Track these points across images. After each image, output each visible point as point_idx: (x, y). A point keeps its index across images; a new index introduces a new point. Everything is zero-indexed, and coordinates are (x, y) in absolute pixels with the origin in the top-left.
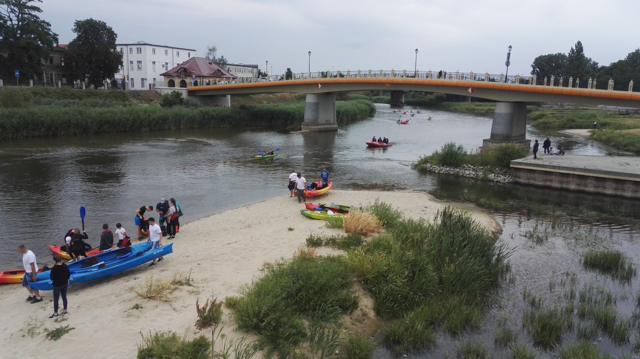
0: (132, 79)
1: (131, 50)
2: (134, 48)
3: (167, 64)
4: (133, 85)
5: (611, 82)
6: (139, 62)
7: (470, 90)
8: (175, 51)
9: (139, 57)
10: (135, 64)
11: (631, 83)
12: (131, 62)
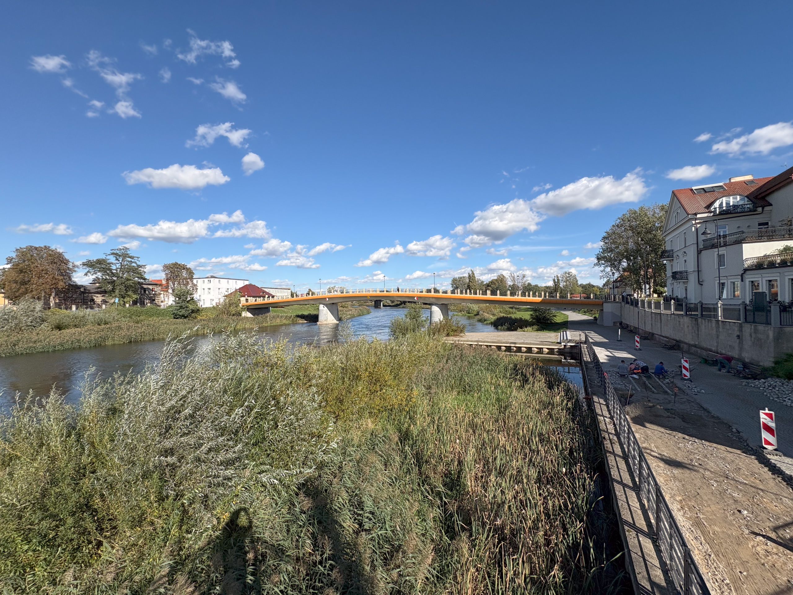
0: (204, 300)
1: (204, 281)
2: (206, 280)
3: (228, 289)
4: (204, 303)
5: (489, 292)
6: (209, 289)
7: (416, 298)
8: (235, 281)
9: (210, 286)
10: (206, 290)
11: (498, 292)
12: (204, 289)
